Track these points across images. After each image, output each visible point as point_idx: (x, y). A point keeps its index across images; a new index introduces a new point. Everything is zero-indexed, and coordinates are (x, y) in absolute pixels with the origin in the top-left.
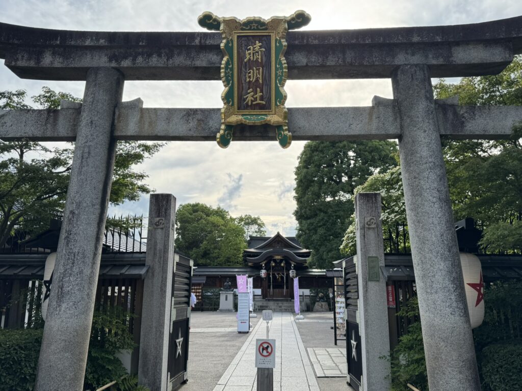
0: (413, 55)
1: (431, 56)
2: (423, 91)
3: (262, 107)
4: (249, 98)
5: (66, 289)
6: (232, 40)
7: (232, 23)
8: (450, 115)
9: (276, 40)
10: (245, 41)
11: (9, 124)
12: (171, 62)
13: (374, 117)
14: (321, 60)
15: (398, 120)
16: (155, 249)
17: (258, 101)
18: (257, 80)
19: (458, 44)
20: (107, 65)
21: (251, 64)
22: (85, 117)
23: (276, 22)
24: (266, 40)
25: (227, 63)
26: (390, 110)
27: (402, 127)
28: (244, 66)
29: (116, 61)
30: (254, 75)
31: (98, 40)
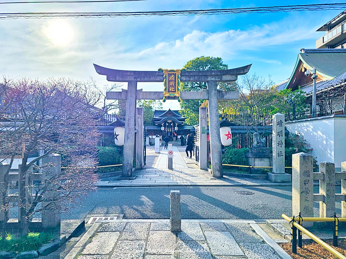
0: (212, 78)
1: (217, 78)
2: (214, 88)
3: (174, 92)
4: (171, 89)
5: (129, 137)
6: (166, 75)
7: (167, 71)
8: (220, 94)
9: (178, 75)
10: (170, 75)
11: (109, 95)
13: (202, 94)
15: (208, 95)
16: (139, 125)
17: (173, 90)
18: (173, 85)
19: (224, 75)
20: (134, 80)
21: (171, 81)
22: (129, 95)
23: (177, 71)
24: (175, 75)
25: (165, 81)
26: (206, 92)
27: (208, 97)
28: (169, 81)
29: (136, 79)
30: (172, 83)
31: (131, 73)
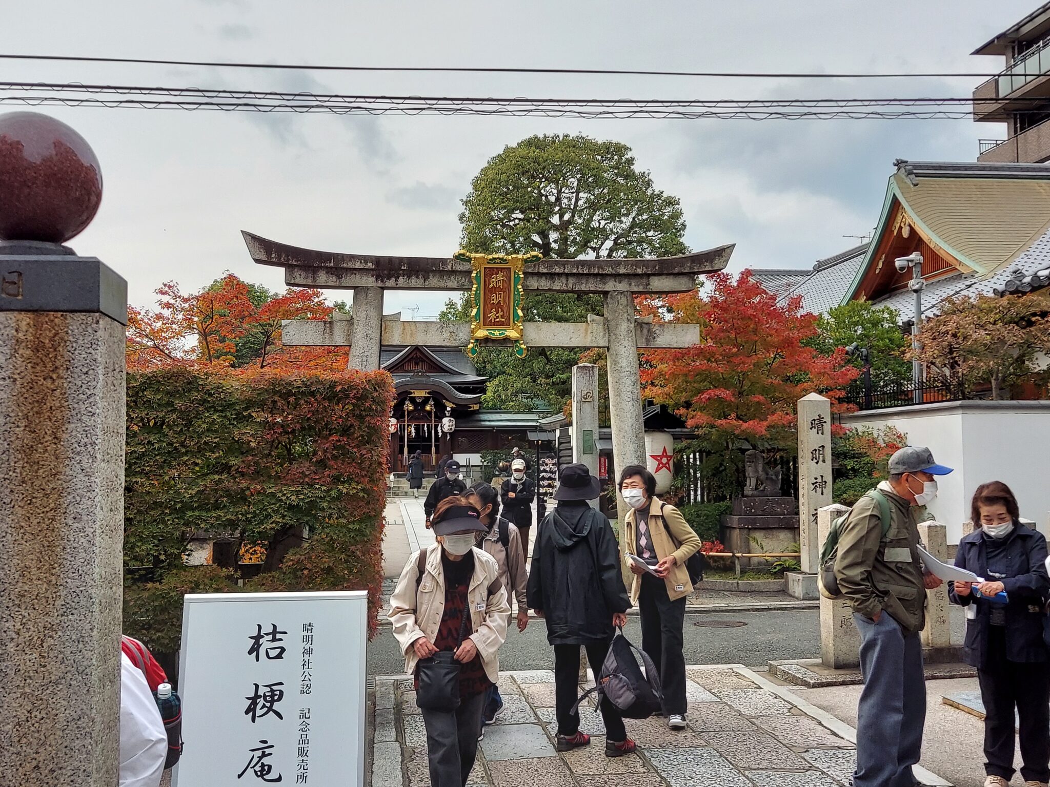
0: (620, 283)
4: (492, 315)
6: (480, 271)
7: (481, 259)
8: (645, 331)
9: (515, 272)
10: (491, 272)
11: (292, 333)
12: (427, 283)
13: (589, 331)
14: (549, 284)
15: (607, 335)
17: (500, 319)
19: (654, 275)
20: (374, 284)
21: (494, 290)
23: (515, 259)
24: (507, 271)
25: (476, 289)
26: (601, 327)
27: (609, 342)
28: (489, 291)
29: (382, 281)
30: (497, 298)
31: (366, 263)
